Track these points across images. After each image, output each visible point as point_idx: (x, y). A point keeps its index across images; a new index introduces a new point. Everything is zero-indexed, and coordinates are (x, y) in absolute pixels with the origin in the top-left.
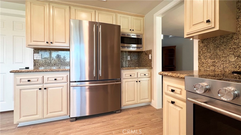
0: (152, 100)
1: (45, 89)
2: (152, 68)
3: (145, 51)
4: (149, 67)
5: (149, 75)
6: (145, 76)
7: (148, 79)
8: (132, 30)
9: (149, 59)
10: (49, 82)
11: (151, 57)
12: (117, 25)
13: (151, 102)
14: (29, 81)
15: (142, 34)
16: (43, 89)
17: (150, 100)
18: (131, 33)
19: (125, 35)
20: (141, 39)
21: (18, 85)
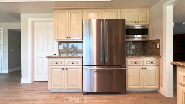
0: (160, 87)
1: (66, 69)
2: (161, 57)
3: (151, 41)
4: (157, 55)
5: (156, 63)
6: (152, 64)
7: (155, 67)
8: (137, 22)
9: (157, 48)
10: (68, 64)
11: (160, 46)
12: (121, 19)
13: (159, 89)
14: (56, 63)
15: (148, 25)
16: (65, 69)
17: (158, 87)
18: (136, 25)
19: (129, 27)
20: (147, 29)
21: (50, 66)
